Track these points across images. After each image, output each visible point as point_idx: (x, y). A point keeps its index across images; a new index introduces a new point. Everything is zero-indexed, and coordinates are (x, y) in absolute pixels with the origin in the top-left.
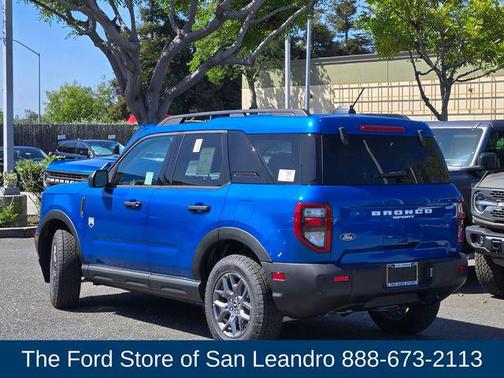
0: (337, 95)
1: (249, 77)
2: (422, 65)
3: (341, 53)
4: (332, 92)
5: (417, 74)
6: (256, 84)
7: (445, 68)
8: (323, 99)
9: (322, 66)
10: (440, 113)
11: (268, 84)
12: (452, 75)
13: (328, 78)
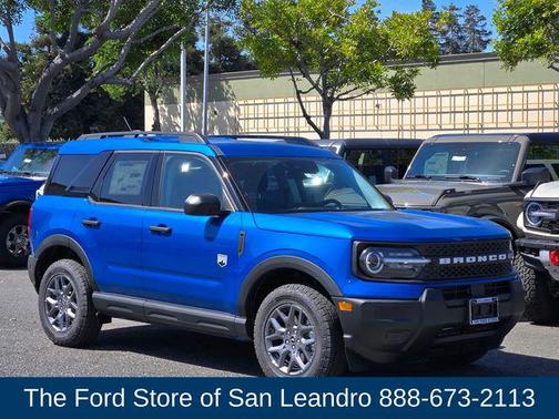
0: (242, 111)
1: (152, 93)
2: (304, 84)
3: (249, 67)
4: (237, 109)
5: (298, 92)
6: (158, 101)
7: (326, 87)
8: (228, 117)
9: (227, 81)
10: (322, 129)
11: (172, 101)
12: (333, 94)
13: (233, 95)
